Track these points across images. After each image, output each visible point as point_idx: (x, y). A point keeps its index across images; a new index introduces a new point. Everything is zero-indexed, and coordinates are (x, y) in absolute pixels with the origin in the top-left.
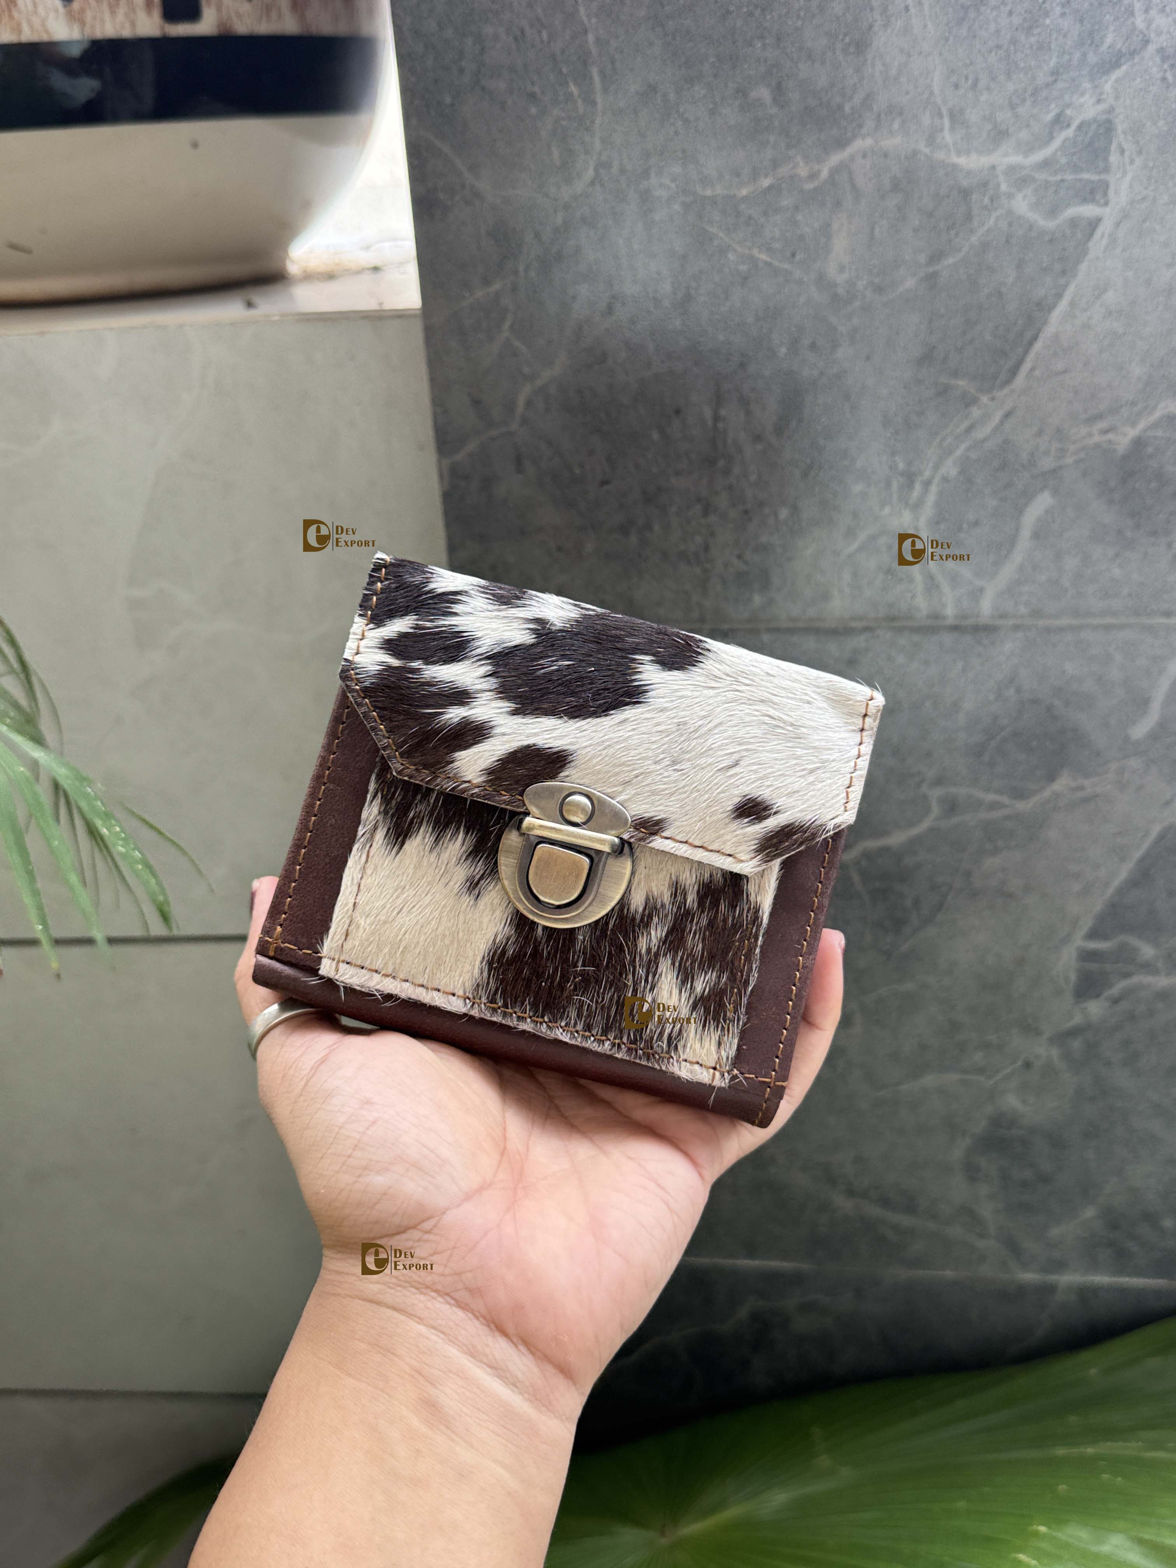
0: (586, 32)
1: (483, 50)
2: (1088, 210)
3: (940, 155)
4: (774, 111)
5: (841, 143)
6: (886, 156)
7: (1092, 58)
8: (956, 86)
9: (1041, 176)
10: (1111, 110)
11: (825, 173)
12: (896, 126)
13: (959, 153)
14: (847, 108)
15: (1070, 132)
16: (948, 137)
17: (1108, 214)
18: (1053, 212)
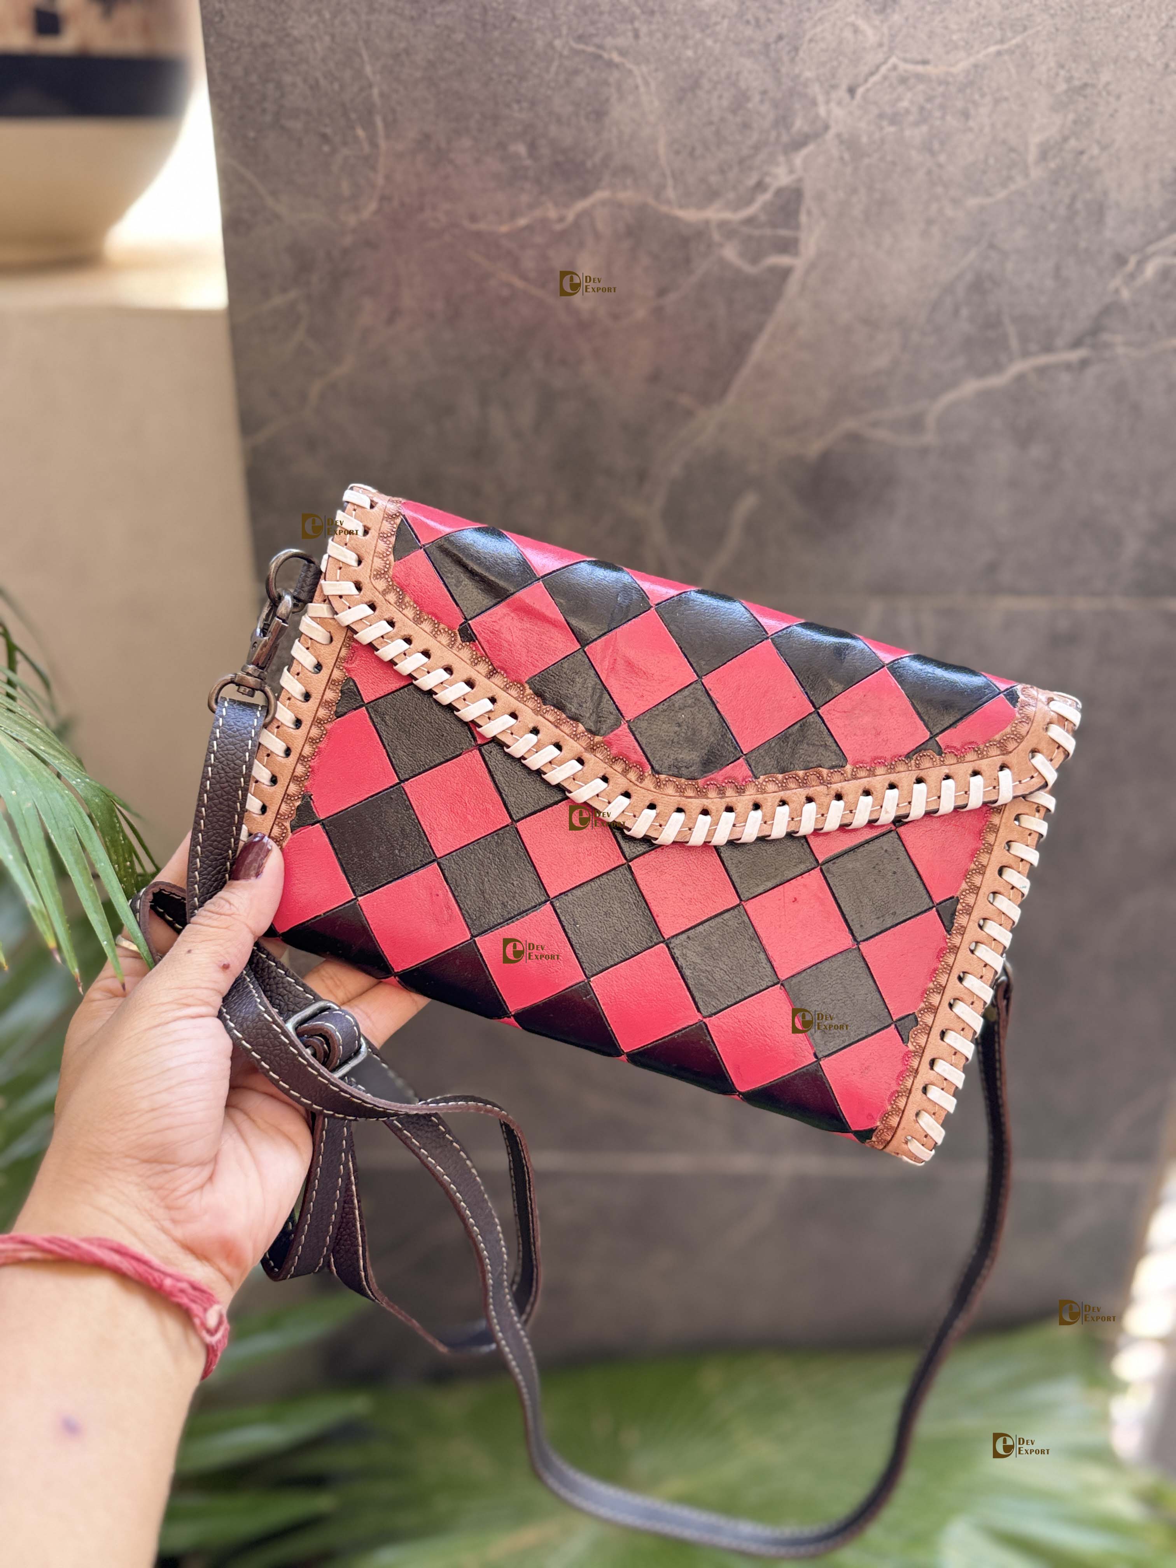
0: (370, 86)
1: (283, 96)
2: (784, 260)
3: (664, 209)
4: (528, 162)
5: (584, 193)
6: (620, 206)
7: (785, 138)
8: (677, 153)
9: (746, 230)
10: (800, 180)
11: (571, 215)
12: (629, 181)
13: (681, 207)
14: (589, 164)
15: (767, 196)
16: (670, 193)
17: (798, 263)
18: (755, 260)
